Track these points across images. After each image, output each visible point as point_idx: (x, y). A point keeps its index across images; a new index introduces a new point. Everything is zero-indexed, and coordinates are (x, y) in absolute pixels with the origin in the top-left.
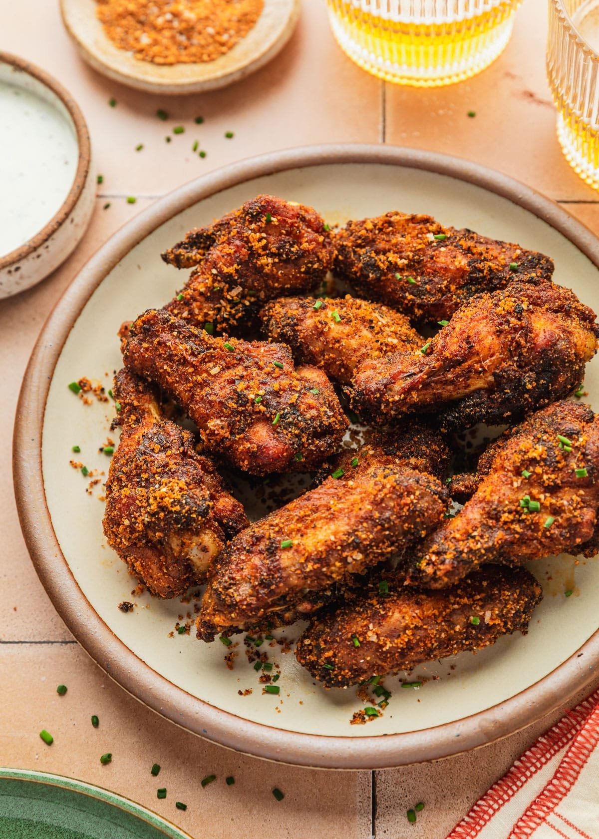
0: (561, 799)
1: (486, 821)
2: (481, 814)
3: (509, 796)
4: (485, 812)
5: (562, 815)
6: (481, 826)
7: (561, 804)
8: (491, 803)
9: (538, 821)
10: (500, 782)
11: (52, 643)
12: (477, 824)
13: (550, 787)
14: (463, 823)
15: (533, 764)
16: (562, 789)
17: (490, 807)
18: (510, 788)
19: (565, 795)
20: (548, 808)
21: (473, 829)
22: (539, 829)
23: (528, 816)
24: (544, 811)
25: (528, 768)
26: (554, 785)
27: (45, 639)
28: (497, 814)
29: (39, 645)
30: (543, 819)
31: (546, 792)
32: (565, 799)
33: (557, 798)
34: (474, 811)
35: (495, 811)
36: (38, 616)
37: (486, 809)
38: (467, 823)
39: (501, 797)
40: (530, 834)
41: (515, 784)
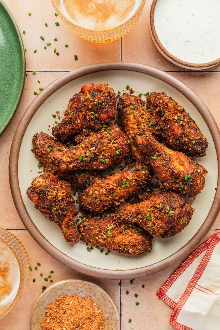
1: (174, 281)
2: (173, 279)
3: (181, 273)
4: (174, 278)
5: (199, 285)
6: (173, 282)
7: (199, 281)
8: (176, 276)
10: (178, 269)
11: (23, 230)
12: (172, 281)
14: (168, 281)
15: (187, 264)
16: (198, 277)
17: (175, 277)
18: (181, 271)
21: (170, 283)
22: (193, 290)
24: (194, 284)
25: (186, 265)
26: (196, 276)
27: (21, 229)
28: (178, 279)
29: (19, 230)
30: (194, 287)
31: (194, 278)
33: (197, 280)
34: (171, 278)
35: (177, 278)
36: (18, 221)
37: (174, 277)
38: (169, 281)
39: (178, 274)
41: (182, 270)
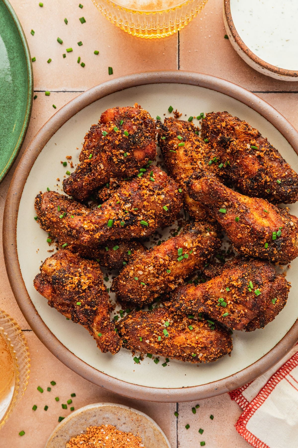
0: (293, 368)
5: (292, 376)
7: (293, 370)
9: (282, 377)
13: (289, 362)
16: (294, 364)
19: (295, 367)
20: (287, 372)
22: (282, 381)
23: (277, 374)
24: (285, 373)
26: (291, 362)
30: (284, 377)
31: (286, 364)
32: (295, 368)
33: (291, 367)
40: (277, 383)
